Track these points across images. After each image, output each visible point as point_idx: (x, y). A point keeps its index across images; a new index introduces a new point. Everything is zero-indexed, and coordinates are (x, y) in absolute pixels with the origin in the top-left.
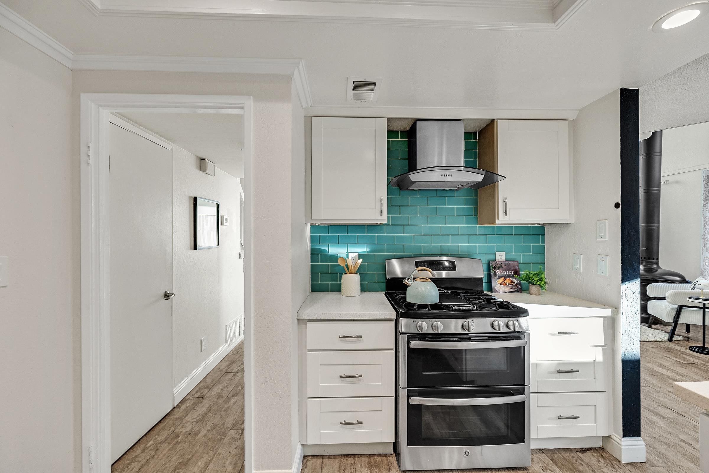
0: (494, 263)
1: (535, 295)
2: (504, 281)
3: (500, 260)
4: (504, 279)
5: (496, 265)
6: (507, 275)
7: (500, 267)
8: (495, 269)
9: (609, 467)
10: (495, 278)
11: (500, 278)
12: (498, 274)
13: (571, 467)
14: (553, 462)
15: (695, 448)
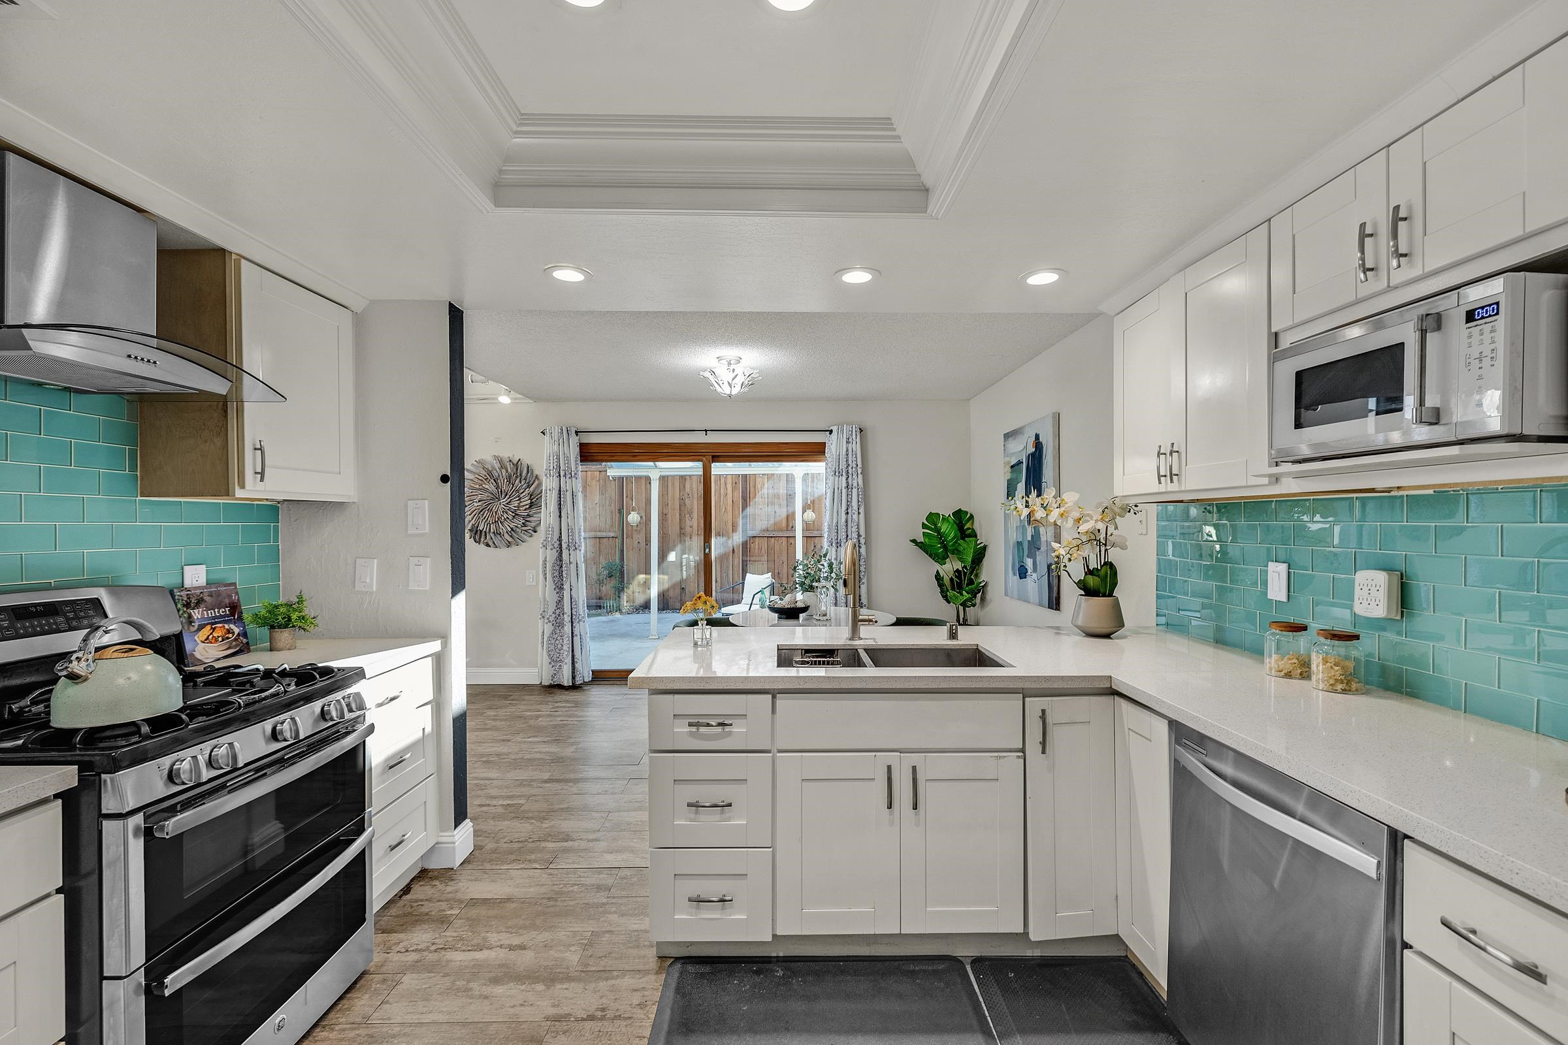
0: (184, 593)
1: (289, 649)
2: (211, 633)
3: (196, 584)
4: (212, 628)
5: (189, 598)
6: (216, 617)
7: (199, 602)
8: (187, 609)
9: (449, 884)
10: (192, 629)
11: (201, 627)
12: (198, 618)
13: (414, 918)
14: (389, 933)
15: (495, 806)
